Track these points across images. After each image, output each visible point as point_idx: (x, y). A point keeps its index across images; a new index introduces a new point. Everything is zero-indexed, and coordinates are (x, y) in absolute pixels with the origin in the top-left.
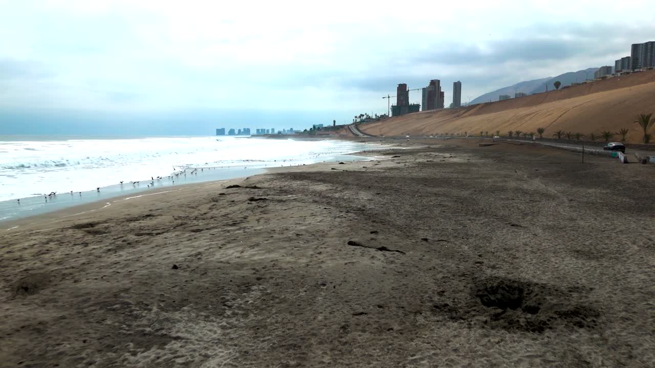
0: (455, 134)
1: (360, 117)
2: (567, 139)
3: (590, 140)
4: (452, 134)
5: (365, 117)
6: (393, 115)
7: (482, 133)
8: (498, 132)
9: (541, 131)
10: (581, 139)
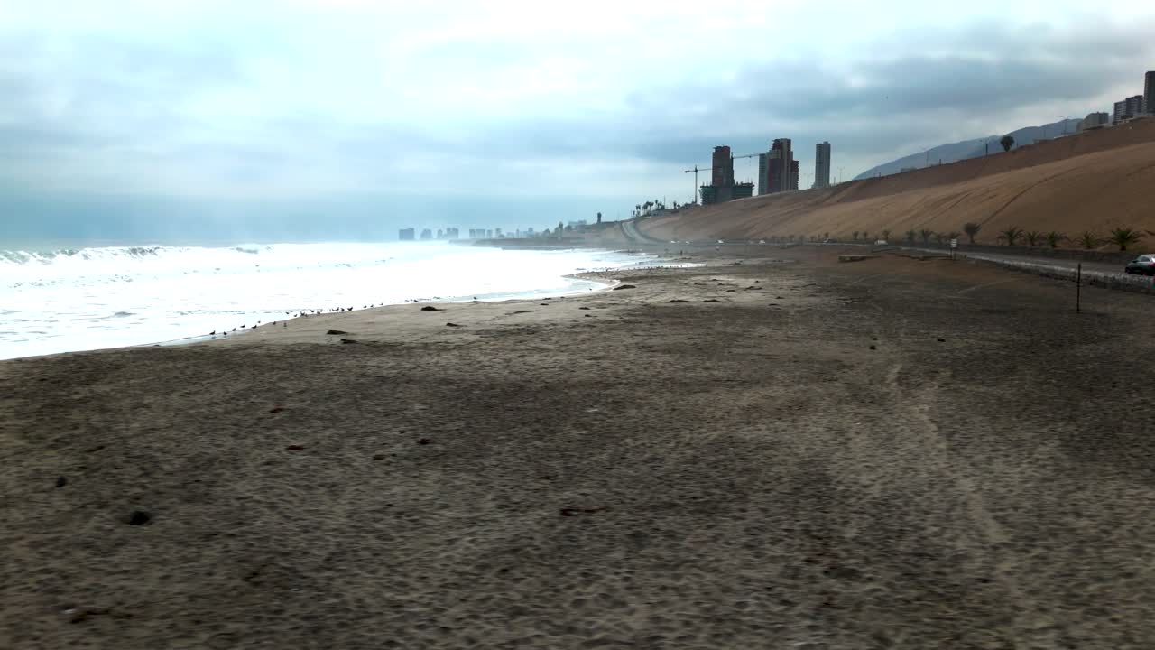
0: (808, 236)
1: (645, 207)
2: (1028, 245)
3: (1082, 249)
4: (802, 238)
5: (654, 207)
6: (704, 201)
7: (856, 234)
8: (886, 233)
9: (971, 229)
10: (1060, 245)
